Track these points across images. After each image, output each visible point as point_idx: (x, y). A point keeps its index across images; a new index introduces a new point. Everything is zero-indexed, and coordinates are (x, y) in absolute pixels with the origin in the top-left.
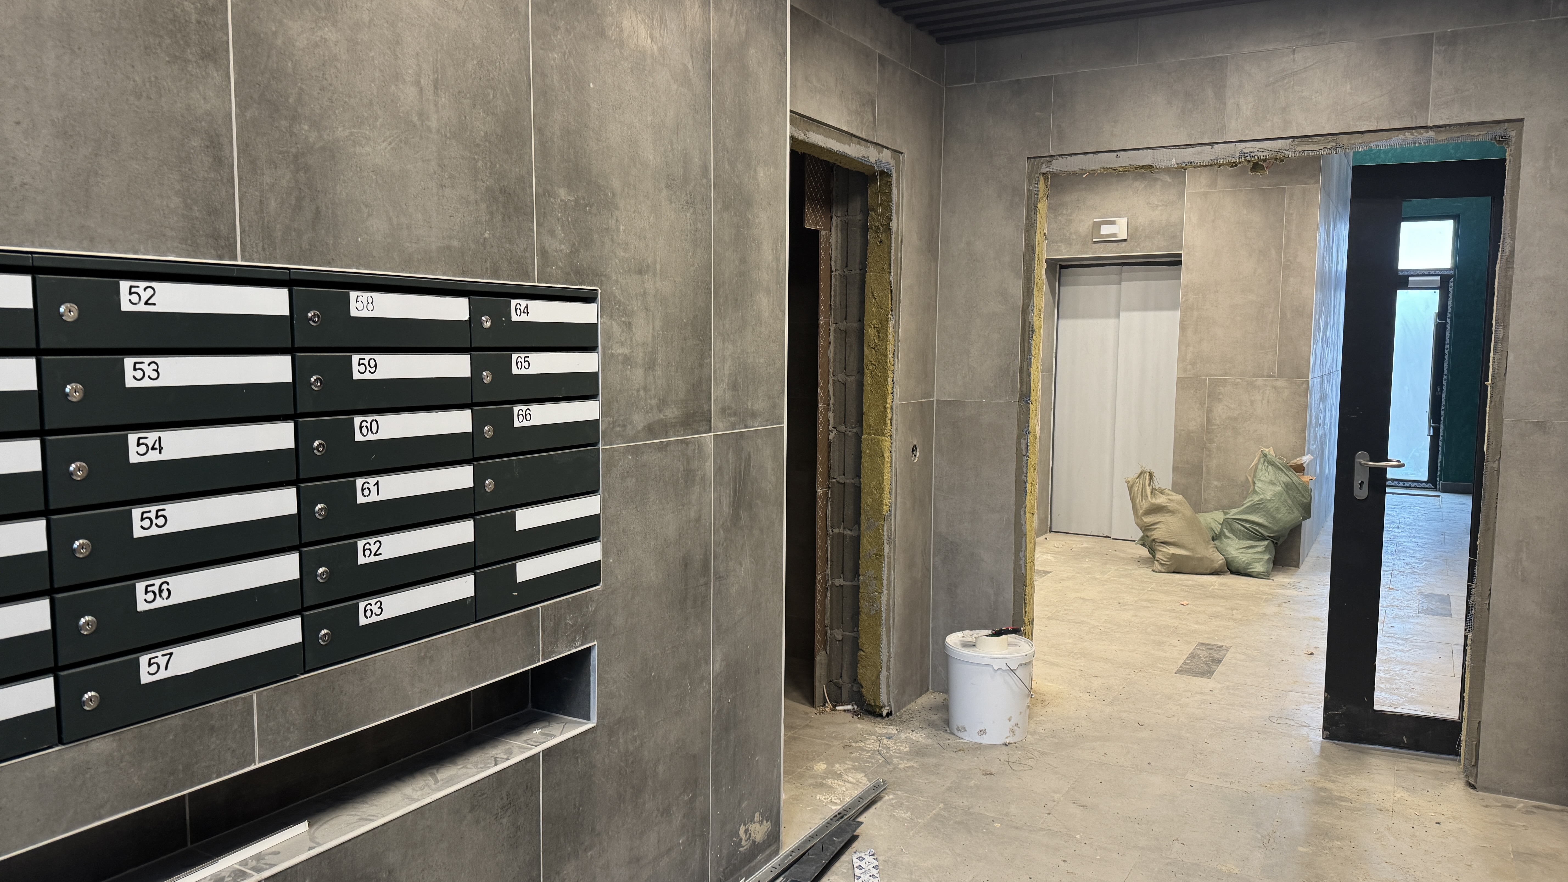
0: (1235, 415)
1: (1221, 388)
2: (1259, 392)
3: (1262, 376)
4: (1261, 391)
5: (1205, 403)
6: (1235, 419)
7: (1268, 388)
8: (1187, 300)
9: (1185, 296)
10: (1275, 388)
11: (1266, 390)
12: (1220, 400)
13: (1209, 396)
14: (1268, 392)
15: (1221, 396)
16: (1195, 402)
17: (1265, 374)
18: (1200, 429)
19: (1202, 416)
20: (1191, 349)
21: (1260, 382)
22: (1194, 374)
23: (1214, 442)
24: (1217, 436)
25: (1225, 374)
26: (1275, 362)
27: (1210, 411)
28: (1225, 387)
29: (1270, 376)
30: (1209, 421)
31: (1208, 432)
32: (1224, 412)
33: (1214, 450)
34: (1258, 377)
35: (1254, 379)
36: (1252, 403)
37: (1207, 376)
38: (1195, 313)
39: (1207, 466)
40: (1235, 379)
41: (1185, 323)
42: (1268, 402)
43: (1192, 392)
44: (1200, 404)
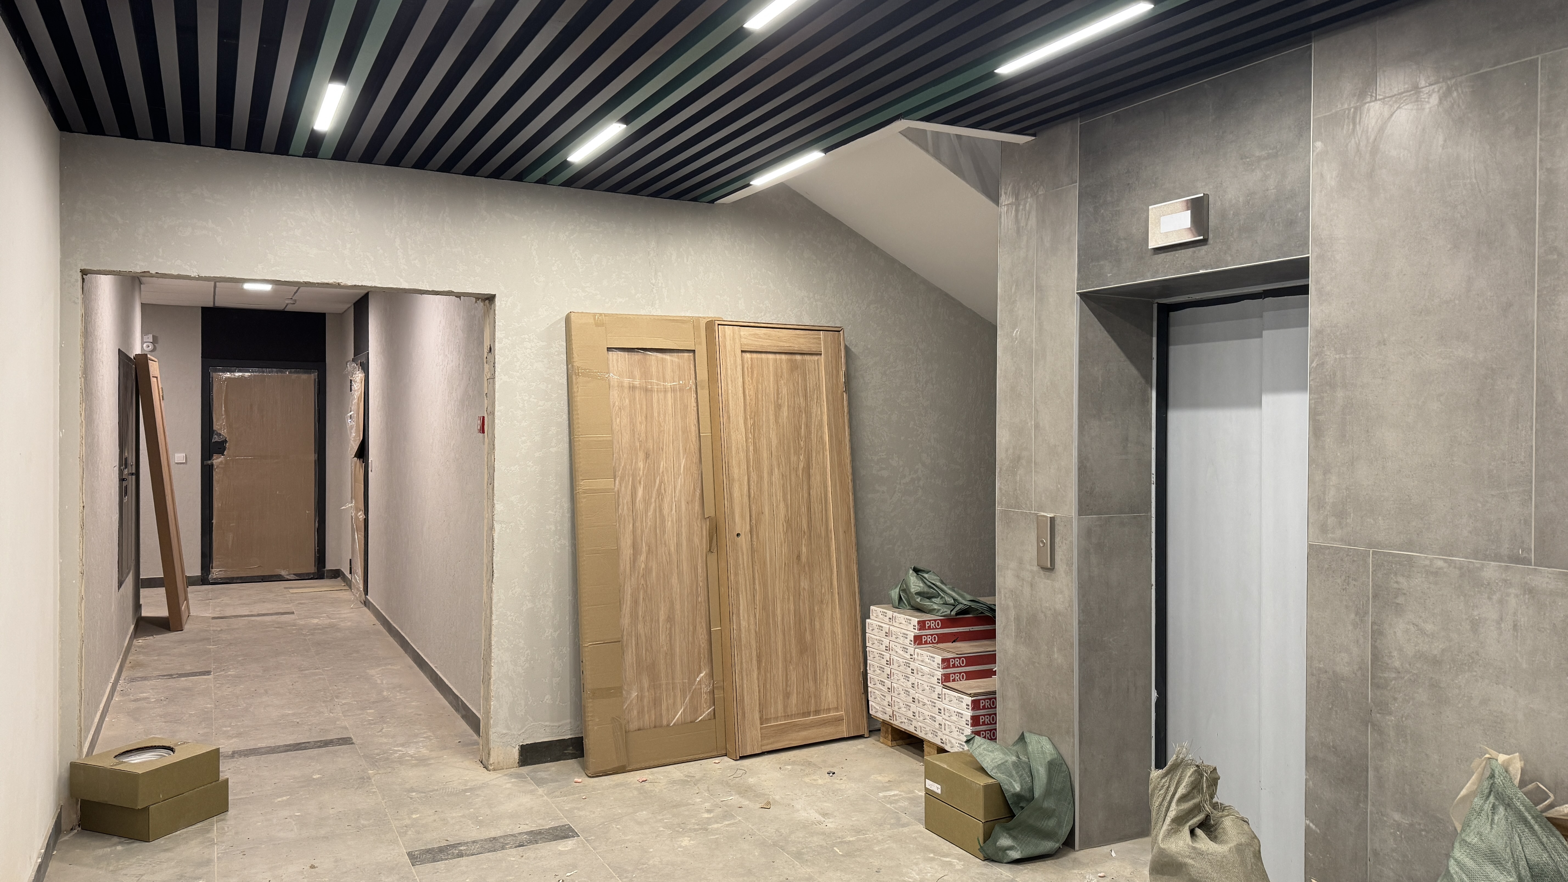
0: (1435, 652)
1: (1401, 579)
2: (1490, 598)
3: (1498, 558)
4: (1495, 598)
5: (1366, 613)
6: (1436, 662)
7: (1512, 591)
8: (1323, 364)
9: (1317, 355)
10: (1530, 591)
11: (1508, 595)
12: (1399, 610)
13: (1375, 596)
14: (1513, 602)
15: (1401, 600)
16: (1347, 607)
17: (1505, 550)
18: (1359, 674)
19: (1361, 641)
20: (1334, 479)
21: (1491, 571)
22: (1342, 540)
23: (1390, 714)
24: (1395, 699)
25: (1409, 545)
26: (1527, 522)
27: (1377, 633)
28: (1409, 577)
29: (1518, 560)
30: (1376, 656)
31: (1376, 686)
32: (1409, 640)
33: (1392, 733)
34: (1486, 558)
35: (1477, 563)
36: (1475, 625)
37: (1370, 545)
38: (1340, 394)
39: (1377, 769)
40: (1431, 560)
41: (1321, 418)
42: (1515, 627)
43: (1339, 581)
44: (1357, 614)
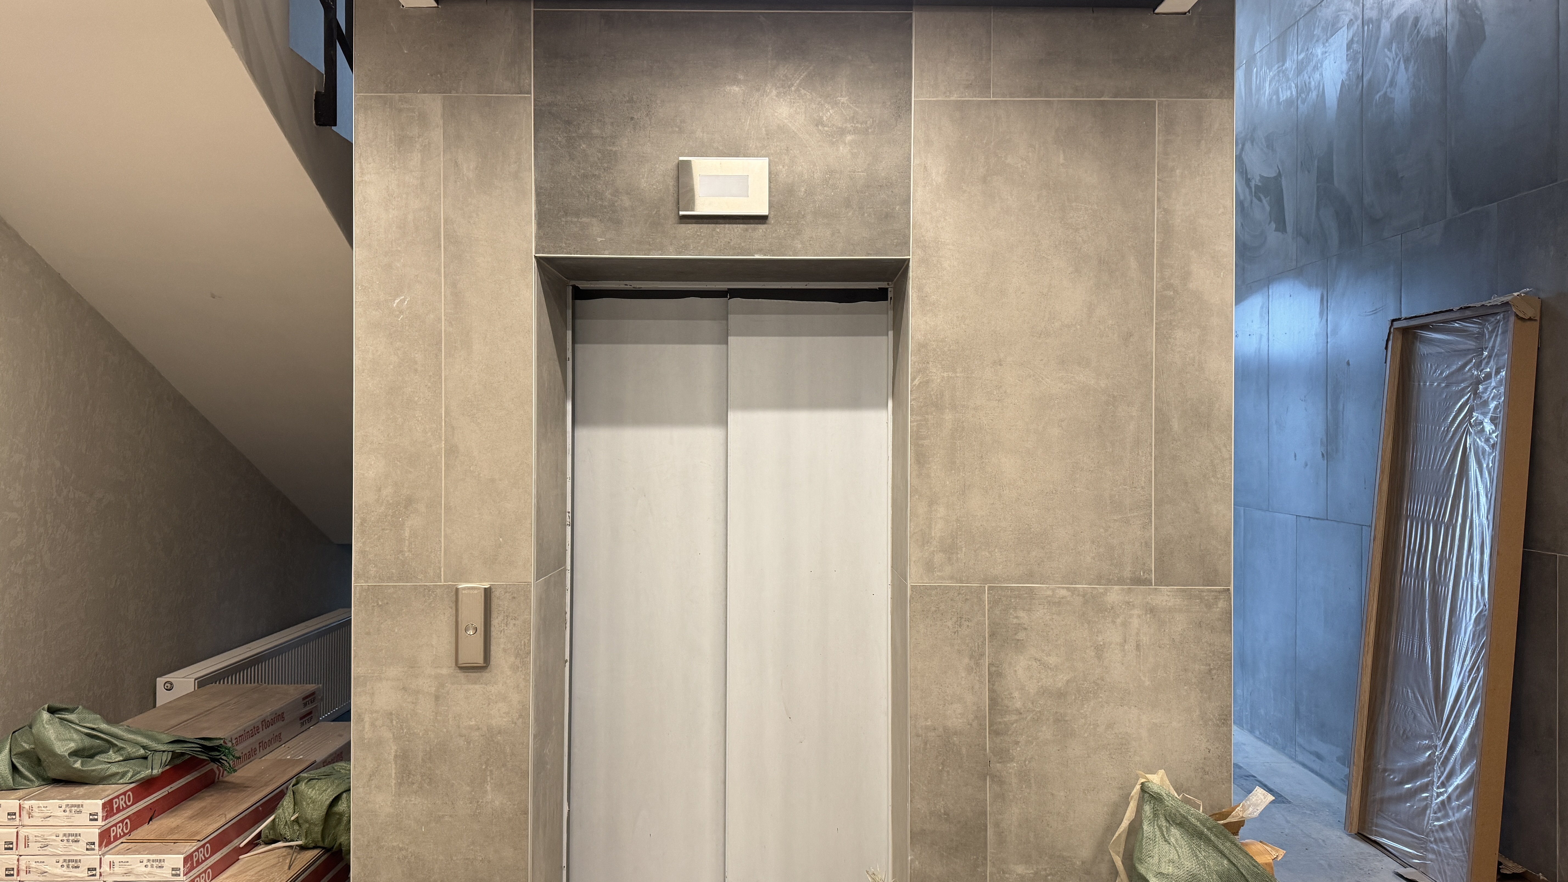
0: (1060, 685)
1: (1022, 614)
2: (1114, 622)
3: (1120, 581)
4: (1119, 621)
5: (982, 655)
6: (1061, 695)
7: (1136, 612)
8: (927, 382)
10: (1152, 610)
11: (1131, 616)
12: (1019, 646)
13: (992, 635)
14: (1135, 622)
15: (1021, 635)
16: (959, 651)
17: (1127, 573)
18: (975, 724)
19: (977, 687)
20: (941, 511)
21: (1114, 595)
22: (952, 578)
23: (1012, 760)
24: (1017, 743)
25: (1030, 576)
26: (1147, 545)
27: (995, 675)
28: (1029, 610)
29: (1138, 581)
30: (994, 701)
31: (995, 733)
32: (1031, 677)
33: (1014, 781)
34: (1109, 582)
35: (1101, 588)
36: (1100, 650)
37: (985, 580)
38: (948, 416)
39: (997, 825)
40: (1053, 590)
42: (1138, 647)
43: (950, 624)
44: (971, 657)
